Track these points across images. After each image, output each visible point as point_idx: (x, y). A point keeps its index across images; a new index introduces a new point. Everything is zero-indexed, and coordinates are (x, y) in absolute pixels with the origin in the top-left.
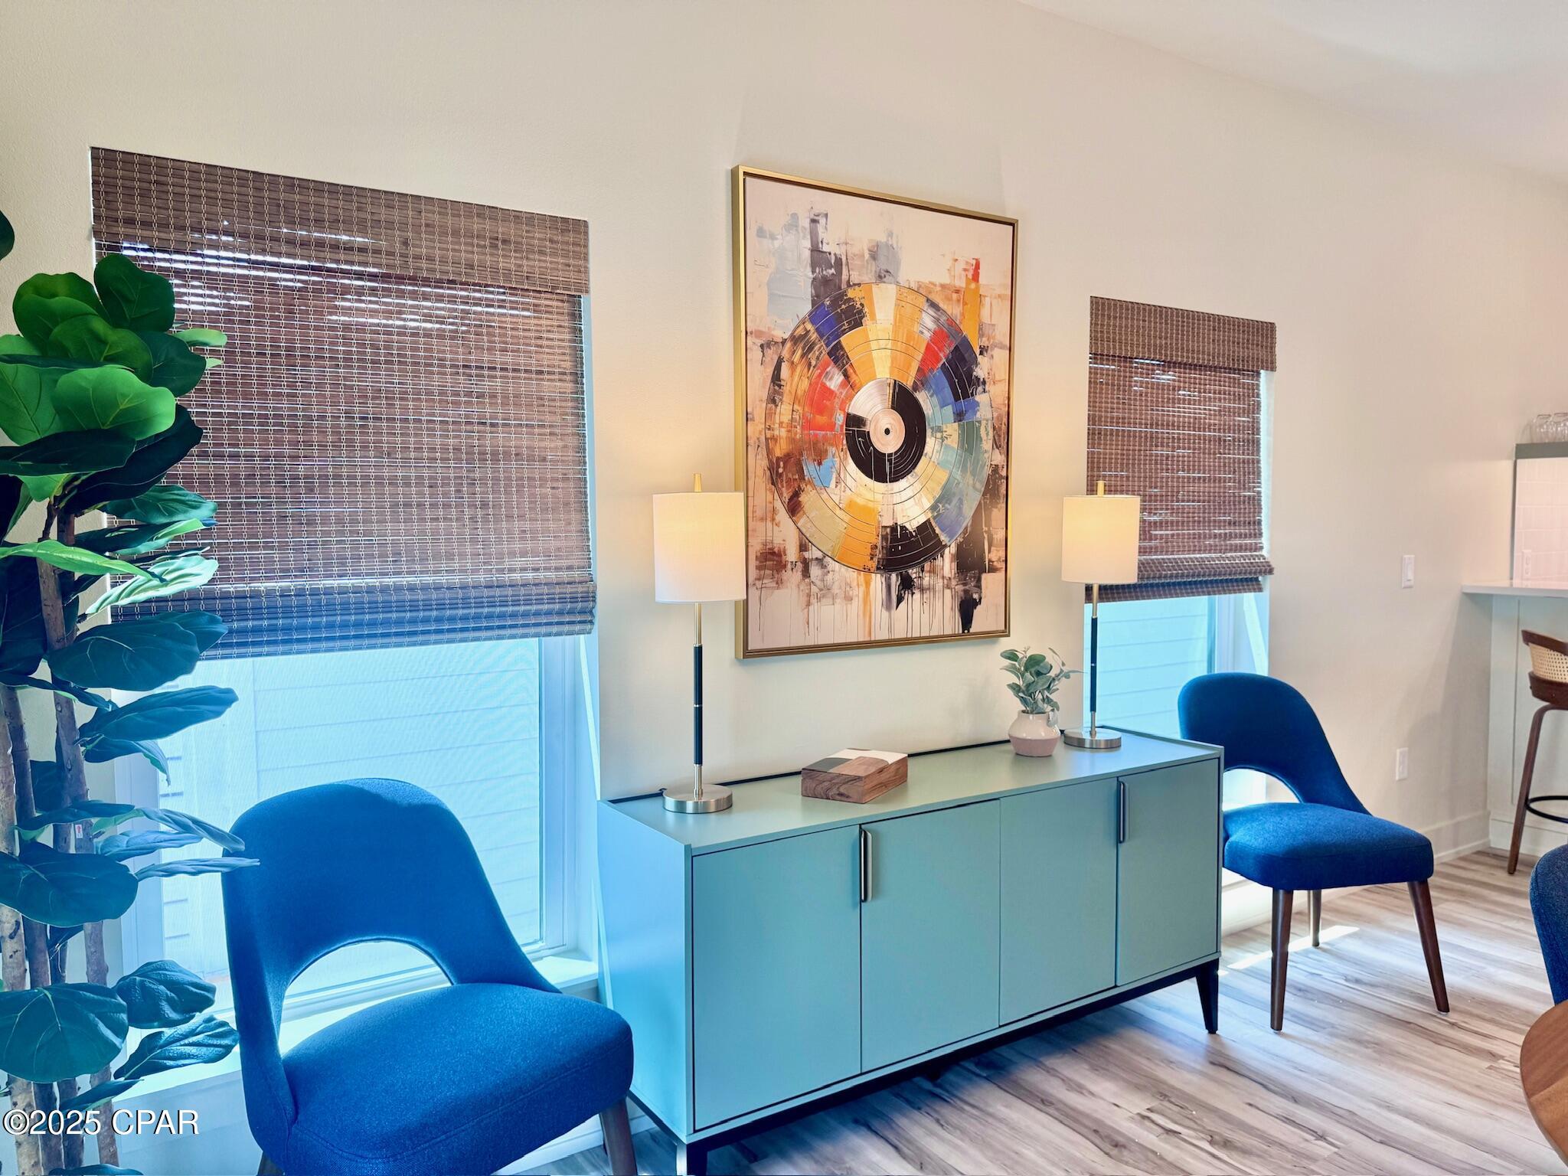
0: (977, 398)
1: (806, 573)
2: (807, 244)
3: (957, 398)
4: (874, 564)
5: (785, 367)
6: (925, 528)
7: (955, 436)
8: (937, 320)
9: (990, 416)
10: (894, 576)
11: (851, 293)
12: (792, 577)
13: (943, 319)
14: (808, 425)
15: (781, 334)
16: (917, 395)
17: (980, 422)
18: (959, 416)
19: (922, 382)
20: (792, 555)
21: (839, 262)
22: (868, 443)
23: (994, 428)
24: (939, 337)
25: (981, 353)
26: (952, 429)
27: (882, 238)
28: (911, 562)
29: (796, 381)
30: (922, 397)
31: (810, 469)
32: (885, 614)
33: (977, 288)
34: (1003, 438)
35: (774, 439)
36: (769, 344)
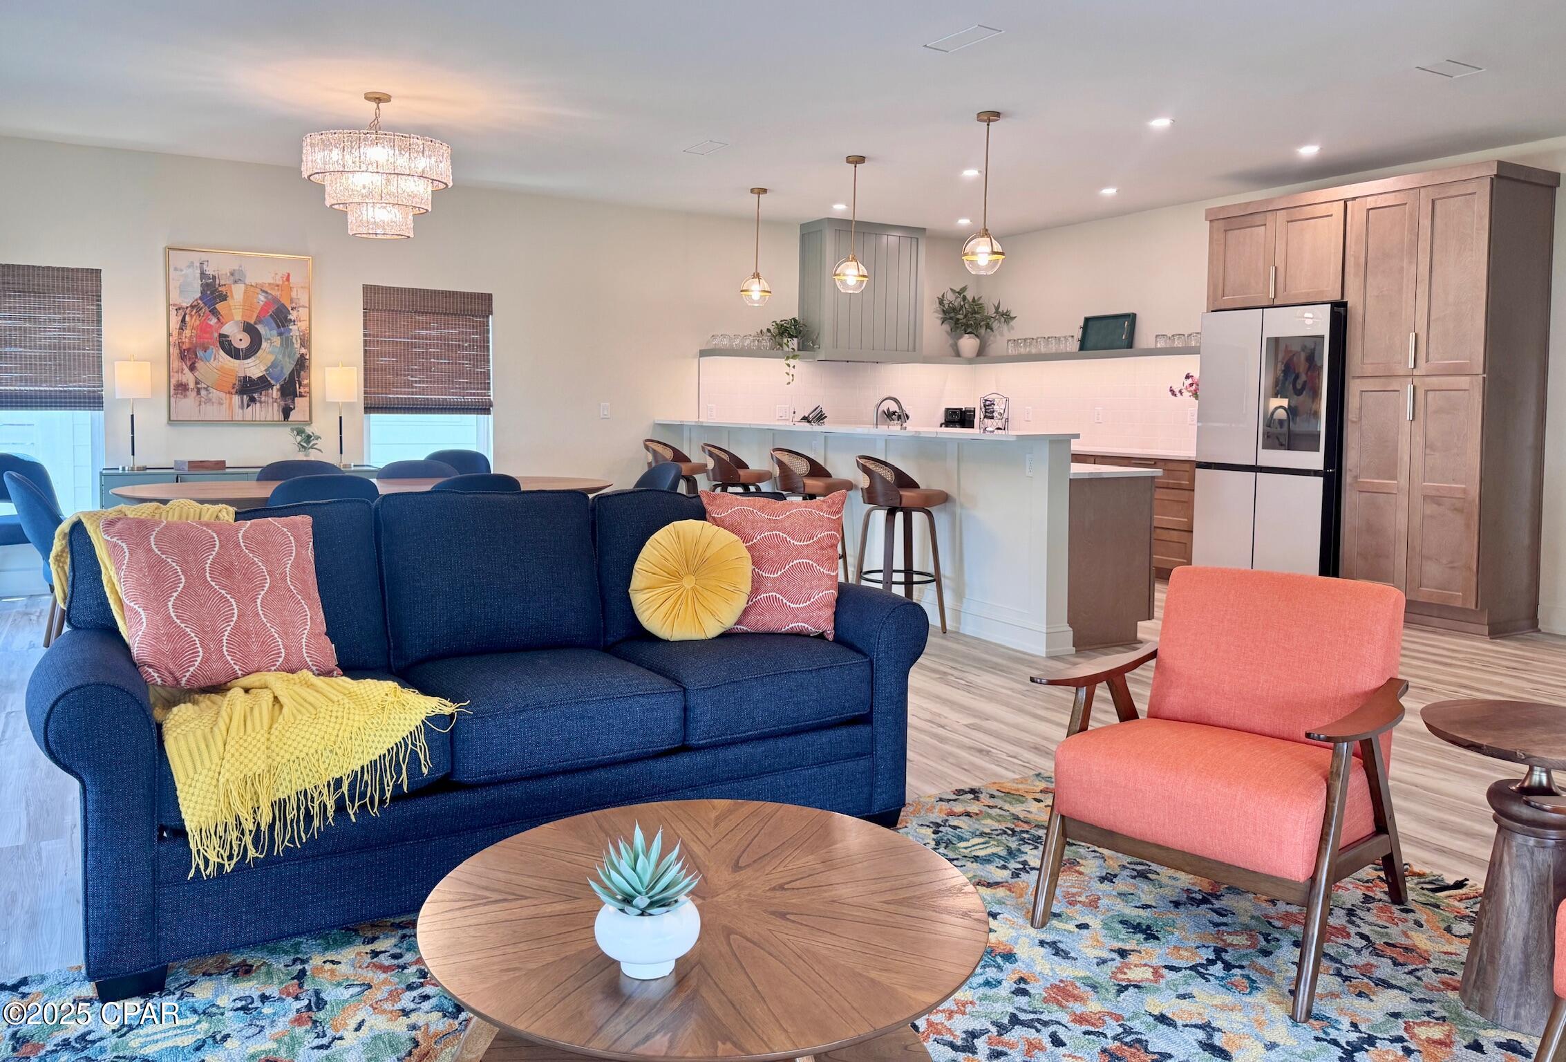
0: (291, 327)
1: (198, 393)
2: (198, 272)
3: (279, 327)
4: (235, 390)
5: (187, 316)
6: (263, 379)
7: (279, 342)
8: (266, 297)
9: (298, 334)
10: (245, 396)
11: (220, 288)
12: (192, 395)
13: (270, 296)
14: (199, 337)
15: (185, 305)
16: (257, 326)
17: (292, 336)
18: (280, 334)
19: (259, 321)
20: (192, 385)
21: (214, 278)
22: (231, 344)
23: (301, 339)
24: (267, 304)
25: (292, 309)
26: (277, 341)
27: (237, 266)
28: (255, 391)
29: (192, 322)
30: (259, 327)
31: (200, 353)
32: (241, 411)
33: (289, 284)
34: (306, 341)
35: (182, 342)
36: (180, 309)
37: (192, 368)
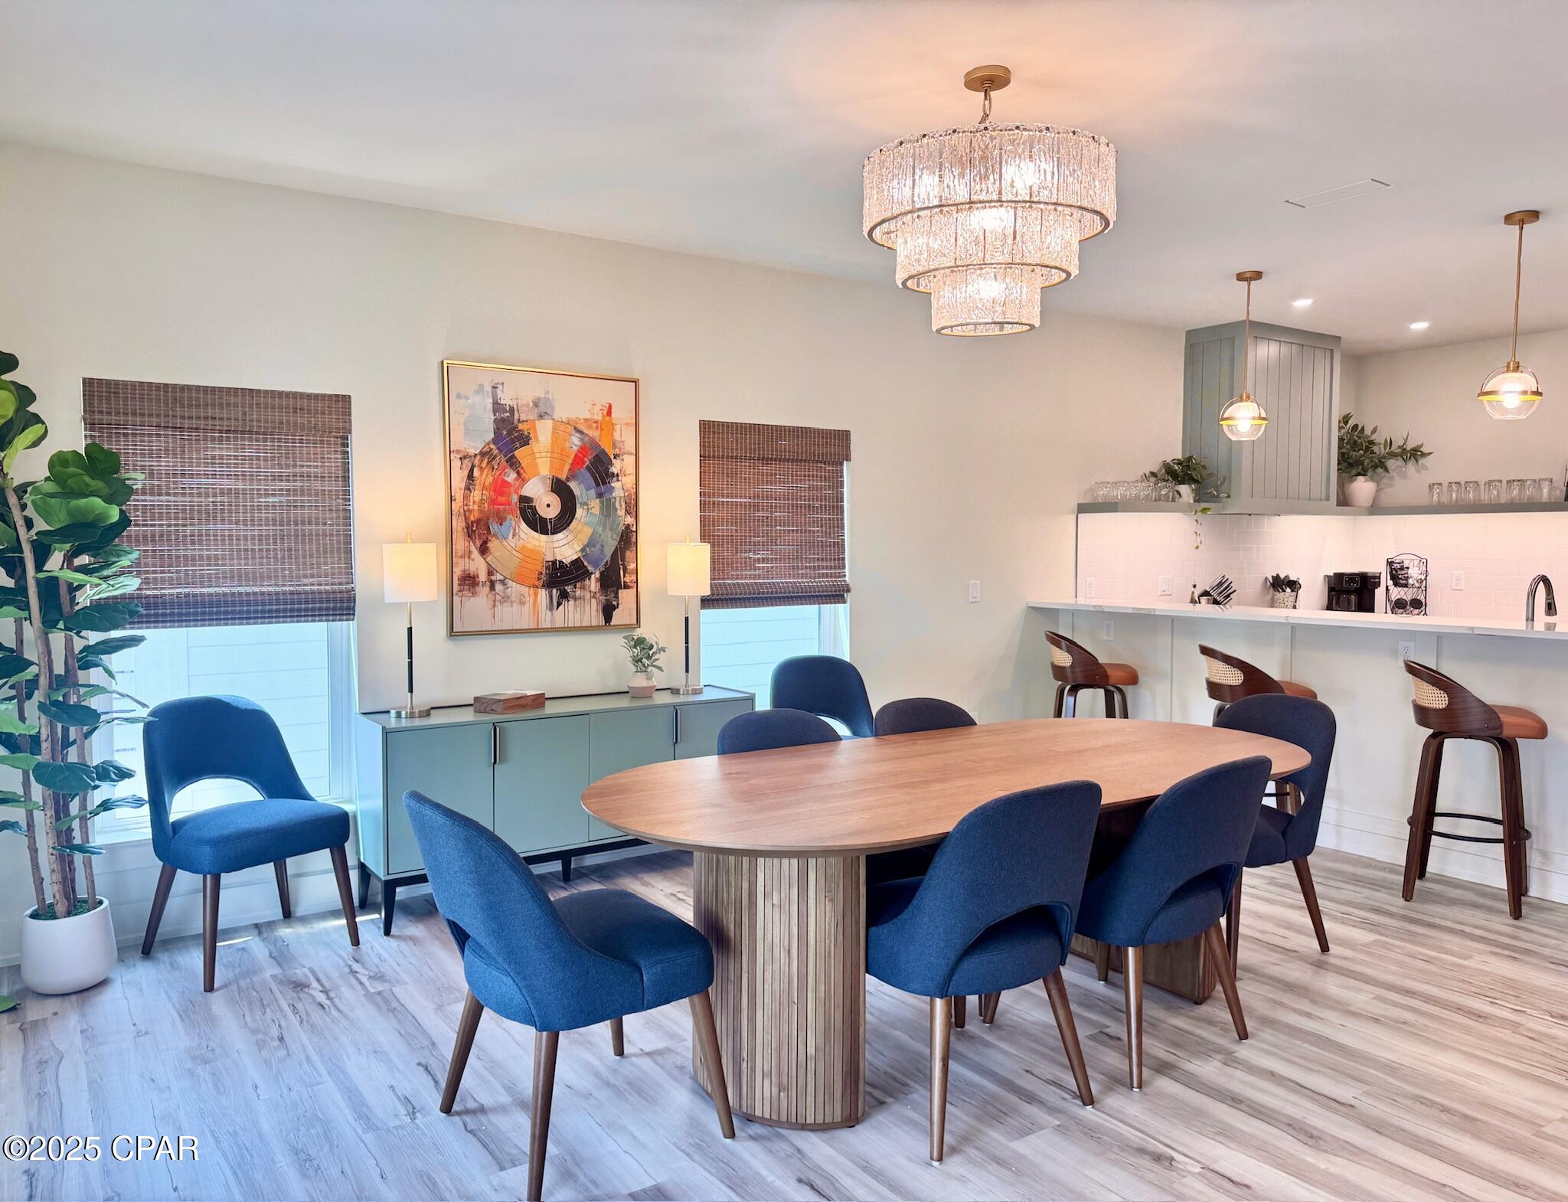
0: (613, 485)
1: (492, 588)
2: (490, 400)
3: (598, 485)
4: (541, 584)
5: (476, 470)
6: (577, 563)
7: (598, 508)
8: (582, 440)
9: (623, 495)
10: (554, 591)
11: (521, 427)
12: (483, 591)
13: (586, 439)
14: (493, 502)
15: (472, 451)
16: (569, 484)
17: (615, 498)
18: (600, 495)
19: (572, 476)
20: (483, 577)
21: (512, 410)
22: (535, 512)
23: (626, 503)
24: (583, 449)
25: (615, 458)
26: (595, 504)
27: (542, 394)
28: (567, 582)
29: (484, 477)
30: (572, 485)
31: (494, 527)
32: (549, 613)
33: (611, 420)
34: (633, 506)
35: (469, 510)
36: (465, 457)
37: (484, 550)
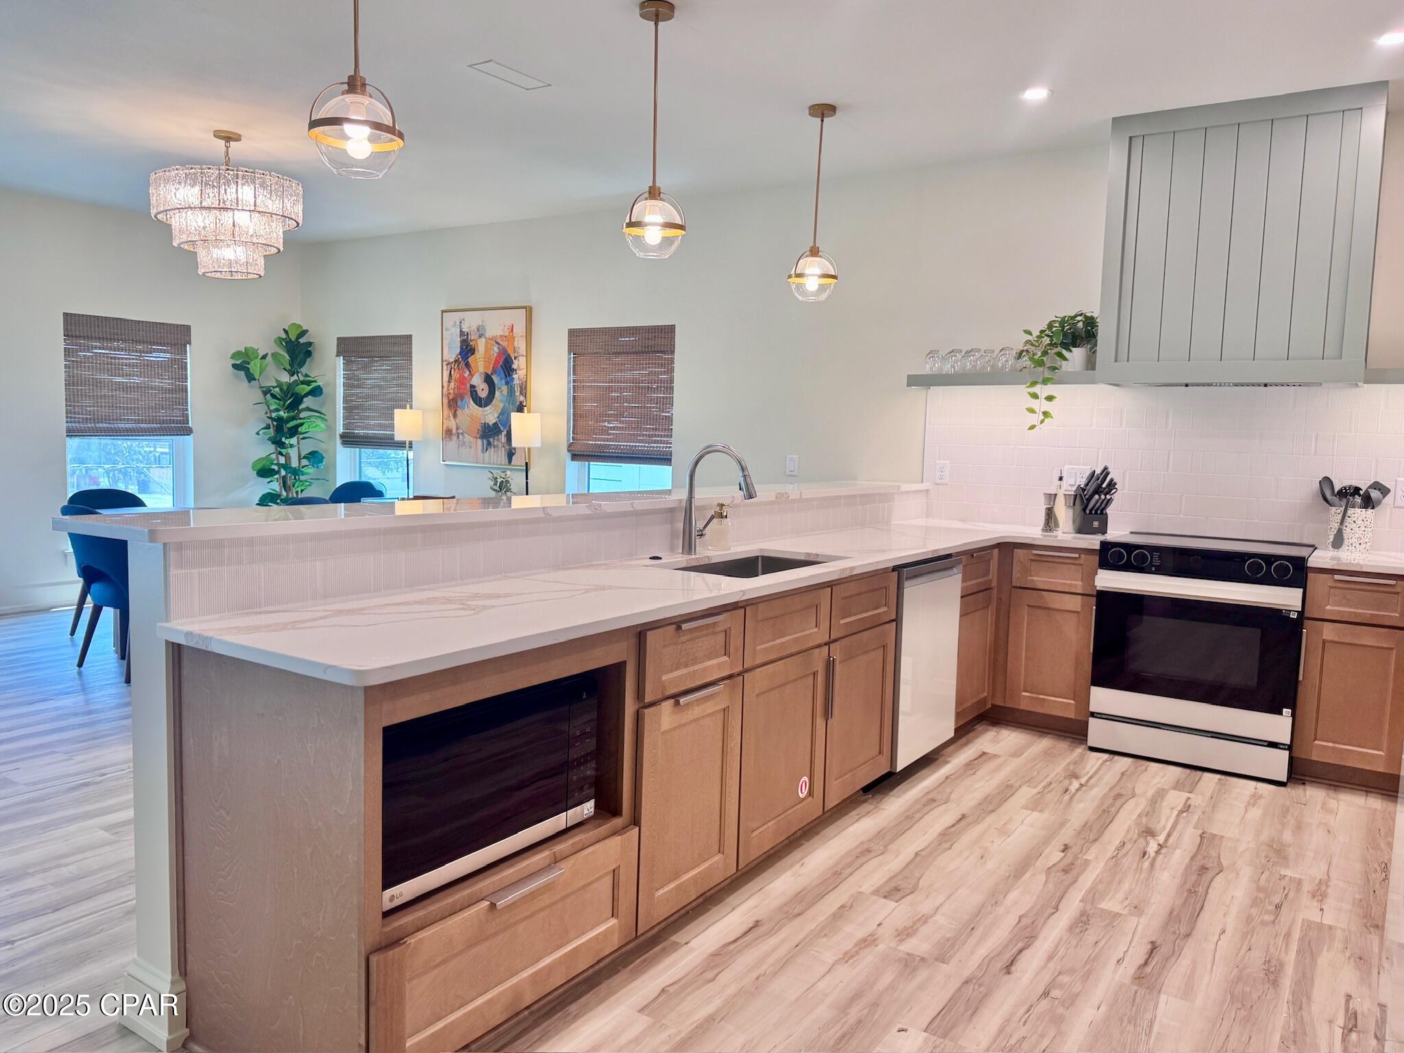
0: (514, 376)
1: (458, 437)
2: (459, 330)
3: (506, 377)
4: (479, 435)
5: (452, 370)
6: (495, 424)
7: (506, 391)
8: (499, 348)
9: (518, 383)
10: (485, 441)
11: (471, 343)
12: (455, 438)
13: (501, 348)
14: (459, 388)
15: (451, 360)
16: (492, 376)
17: (514, 385)
18: (507, 383)
19: (494, 372)
20: (454, 431)
21: (468, 334)
22: (477, 394)
23: (520, 387)
24: (499, 355)
25: (514, 359)
26: (505, 388)
27: (481, 324)
28: (490, 436)
29: (455, 375)
30: (494, 377)
31: (459, 403)
32: (482, 454)
33: (513, 335)
34: (524, 390)
35: (450, 393)
36: (448, 364)
37: (455, 416)
